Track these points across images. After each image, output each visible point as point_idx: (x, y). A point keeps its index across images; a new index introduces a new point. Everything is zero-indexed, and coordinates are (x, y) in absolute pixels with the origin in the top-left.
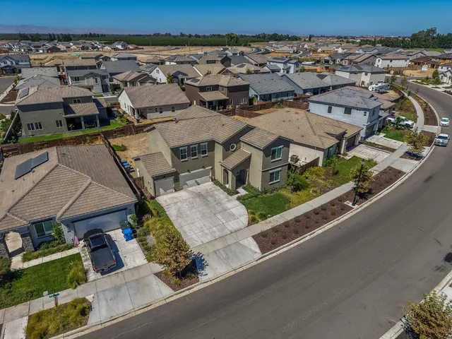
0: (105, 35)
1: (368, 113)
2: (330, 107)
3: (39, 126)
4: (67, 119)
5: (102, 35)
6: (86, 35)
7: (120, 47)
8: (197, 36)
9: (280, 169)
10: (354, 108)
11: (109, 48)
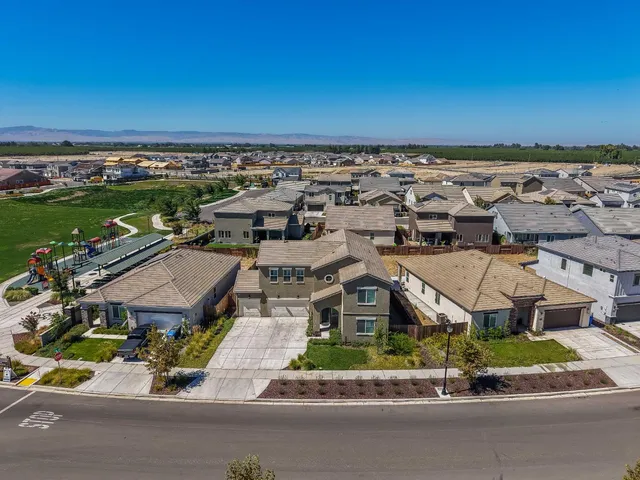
0: (427, 147)
1: (616, 277)
2: (565, 259)
3: (228, 234)
4: (255, 232)
5: (424, 147)
6: (404, 147)
7: (424, 161)
8: (558, 148)
9: (374, 318)
10: (597, 267)
11: (410, 163)
